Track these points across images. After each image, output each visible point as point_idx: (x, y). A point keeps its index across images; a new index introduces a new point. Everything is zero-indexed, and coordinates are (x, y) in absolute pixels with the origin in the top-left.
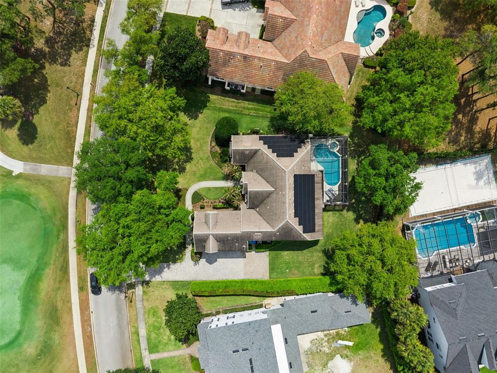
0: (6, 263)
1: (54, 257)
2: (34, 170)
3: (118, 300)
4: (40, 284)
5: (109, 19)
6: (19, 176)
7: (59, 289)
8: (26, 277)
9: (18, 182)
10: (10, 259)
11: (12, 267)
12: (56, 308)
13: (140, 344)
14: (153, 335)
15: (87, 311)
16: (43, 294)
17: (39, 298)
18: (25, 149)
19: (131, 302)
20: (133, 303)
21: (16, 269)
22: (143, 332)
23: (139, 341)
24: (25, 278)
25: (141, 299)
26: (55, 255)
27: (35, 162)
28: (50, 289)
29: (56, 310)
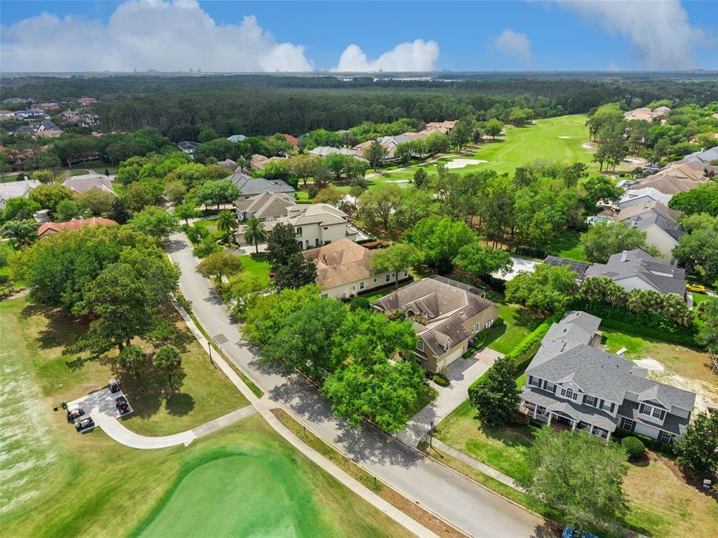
0: (250, 534)
1: (309, 482)
2: (210, 428)
3: (428, 468)
4: (322, 517)
5: (202, 325)
6: (194, 443)
7: (350, 505)
8: (295, 526)
9: (198, 448)
10: (252, 526)
11: (263, 531)
12: (371, 529)
13: (506, 486)
14: (505, 465)
15: (411, 505)
16: (336, 525)
17: (337, 534)
18: (185, 418)
19: (442, 457)
20: (445, 457)
21: (270, 529)
22: (492, 472)
23: (501, 484)
24: (293, 528)
25: (448, 447)
26: (309, 478)
27: (206, 422)
28: (340, 513)
29: (374, 531)
